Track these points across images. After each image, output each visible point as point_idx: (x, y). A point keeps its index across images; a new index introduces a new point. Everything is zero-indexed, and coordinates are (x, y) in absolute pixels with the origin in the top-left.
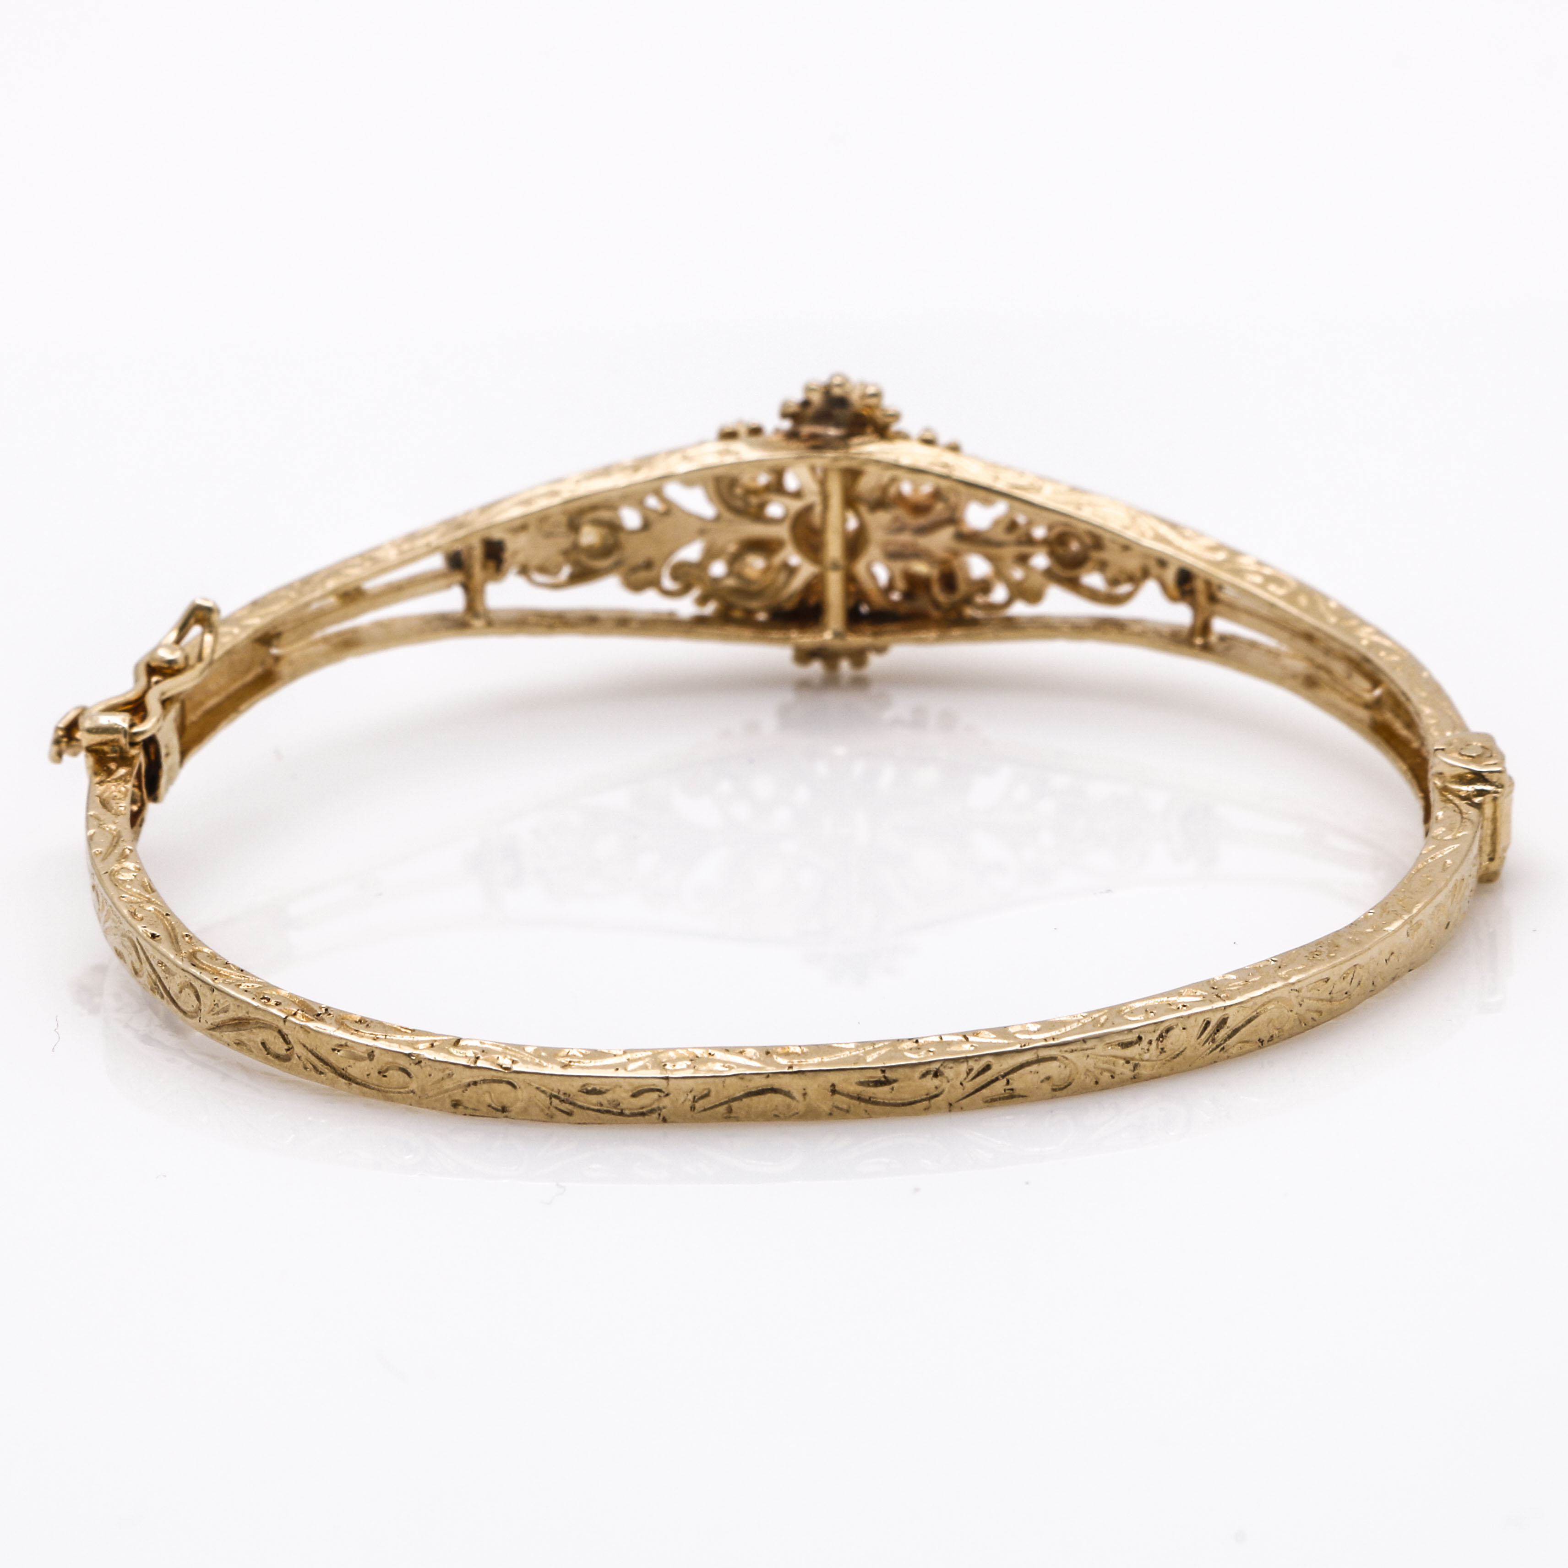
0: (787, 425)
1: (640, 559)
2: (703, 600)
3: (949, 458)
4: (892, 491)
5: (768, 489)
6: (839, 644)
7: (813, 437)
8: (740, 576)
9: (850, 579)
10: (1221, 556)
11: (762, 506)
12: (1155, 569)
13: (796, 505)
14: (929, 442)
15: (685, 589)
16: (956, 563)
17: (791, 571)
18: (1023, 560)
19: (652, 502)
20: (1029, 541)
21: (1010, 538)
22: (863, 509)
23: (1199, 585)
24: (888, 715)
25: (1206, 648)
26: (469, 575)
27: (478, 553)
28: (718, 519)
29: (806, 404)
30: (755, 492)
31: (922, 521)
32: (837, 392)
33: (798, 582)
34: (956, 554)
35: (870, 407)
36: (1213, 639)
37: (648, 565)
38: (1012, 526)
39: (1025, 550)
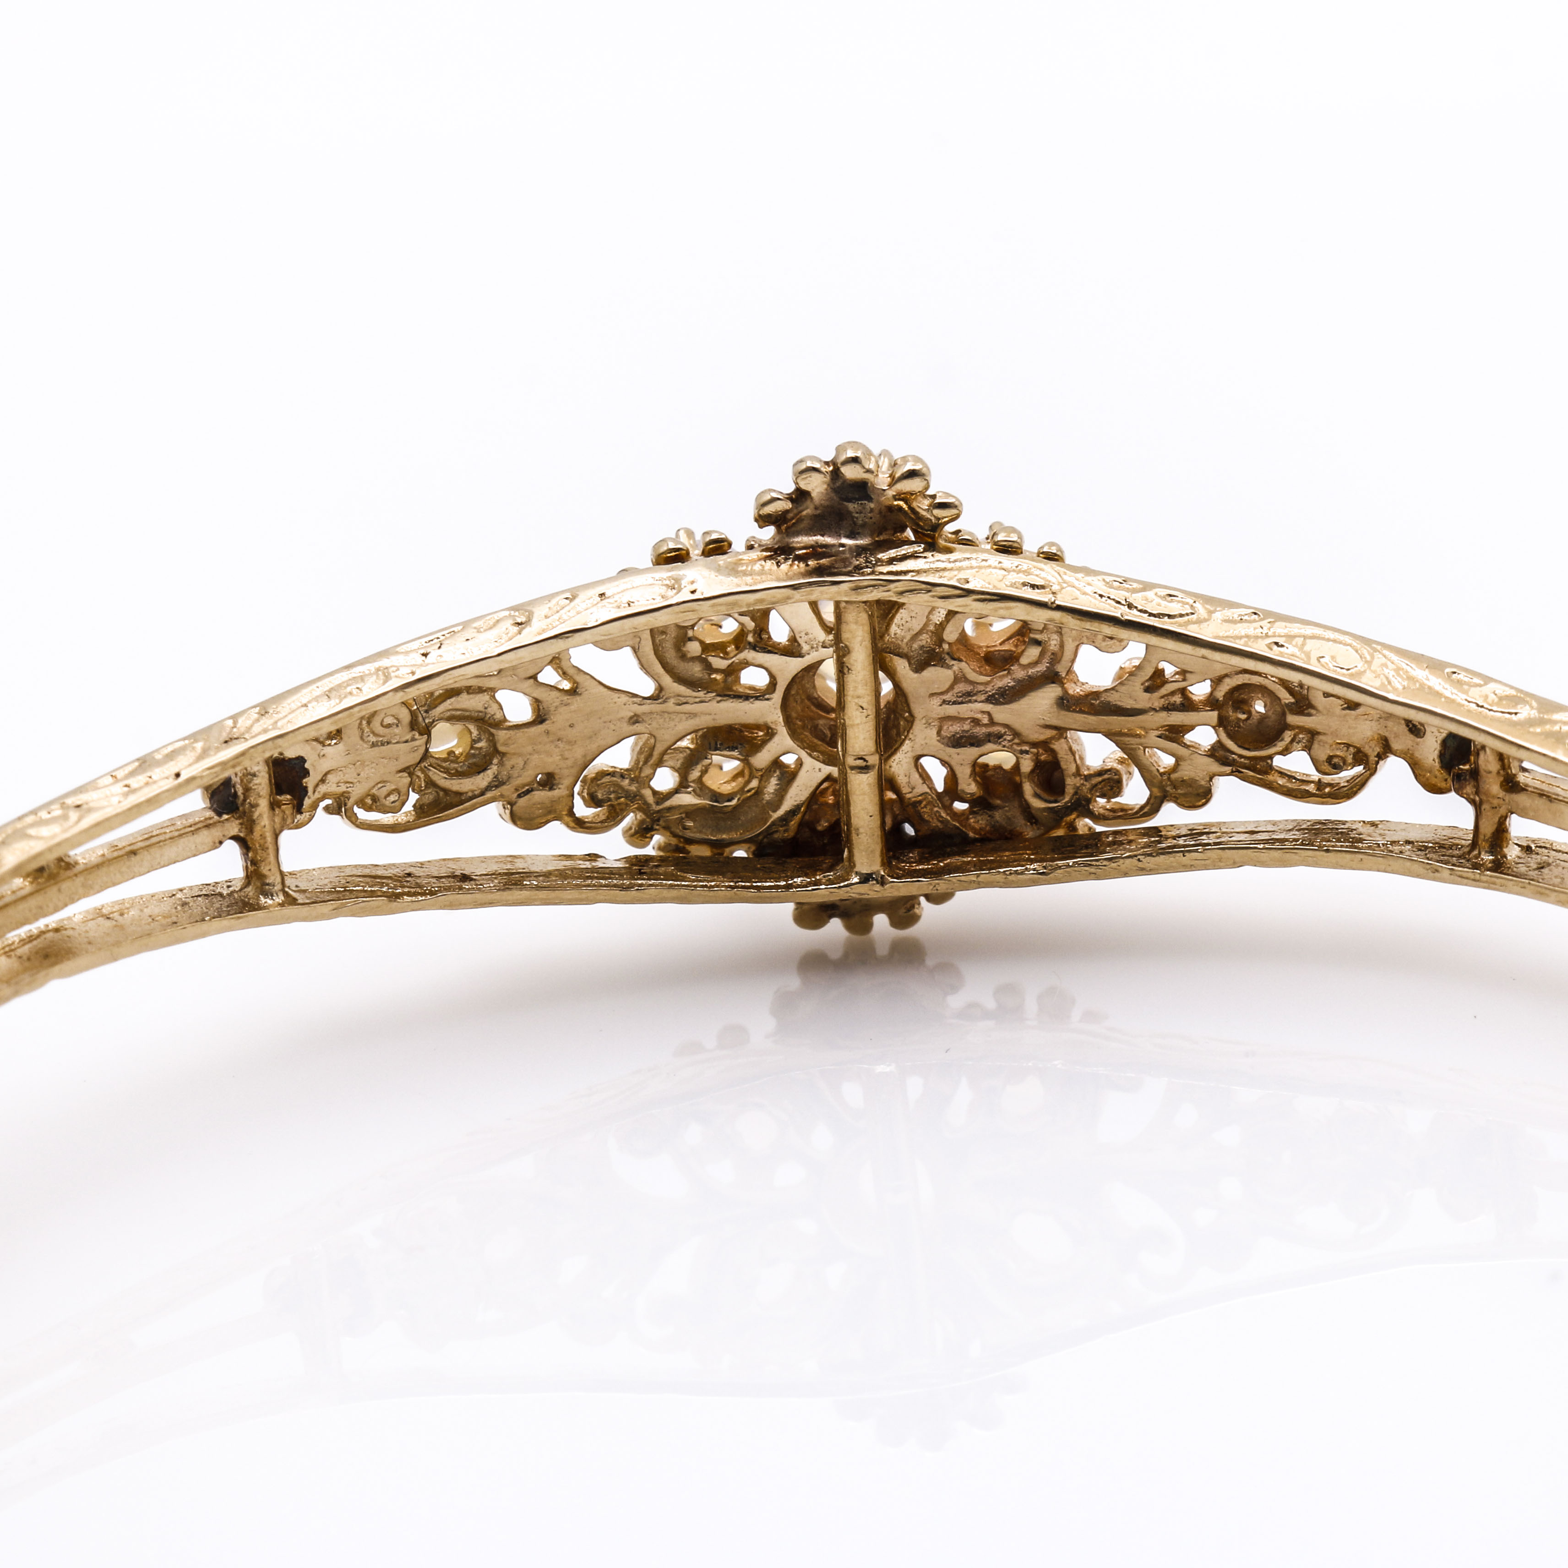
0: (768, 533)
1: (533, 773)
2: (641, 834)
3: (1048, 572)
4: (950, 635)
5: (739, 640)
6: (872, 891)
7: (816, 552)
8: (702, 789)
9: (887, 782)
10: (1525, 712)
11: (733, 671)
12: (1402, 740)
13: (791, 666)
14: (1008, 549)
15: (613, 818)
16: (1059, 746)
17: (788, 776)
18: (1175, 734)
19: (549, 676)
20: (1188, 705)
21: (1155, 700)
22: (901, 666)
23: (1488, 763)
24: (956, 1001)
25: (1499, 866)
26: (249, 824)
27: (262, 783)
28: (658, 696)
29: (800, 496)
30: (719, 648)
31: (1004, 681)
32: (850, 473)
33: (797, 794)
34: (1061, 731)
35: (905, 497)
36: (1512, 852)
37: (549, 781)
38: (1157, 679)
39: (1177, 718)
